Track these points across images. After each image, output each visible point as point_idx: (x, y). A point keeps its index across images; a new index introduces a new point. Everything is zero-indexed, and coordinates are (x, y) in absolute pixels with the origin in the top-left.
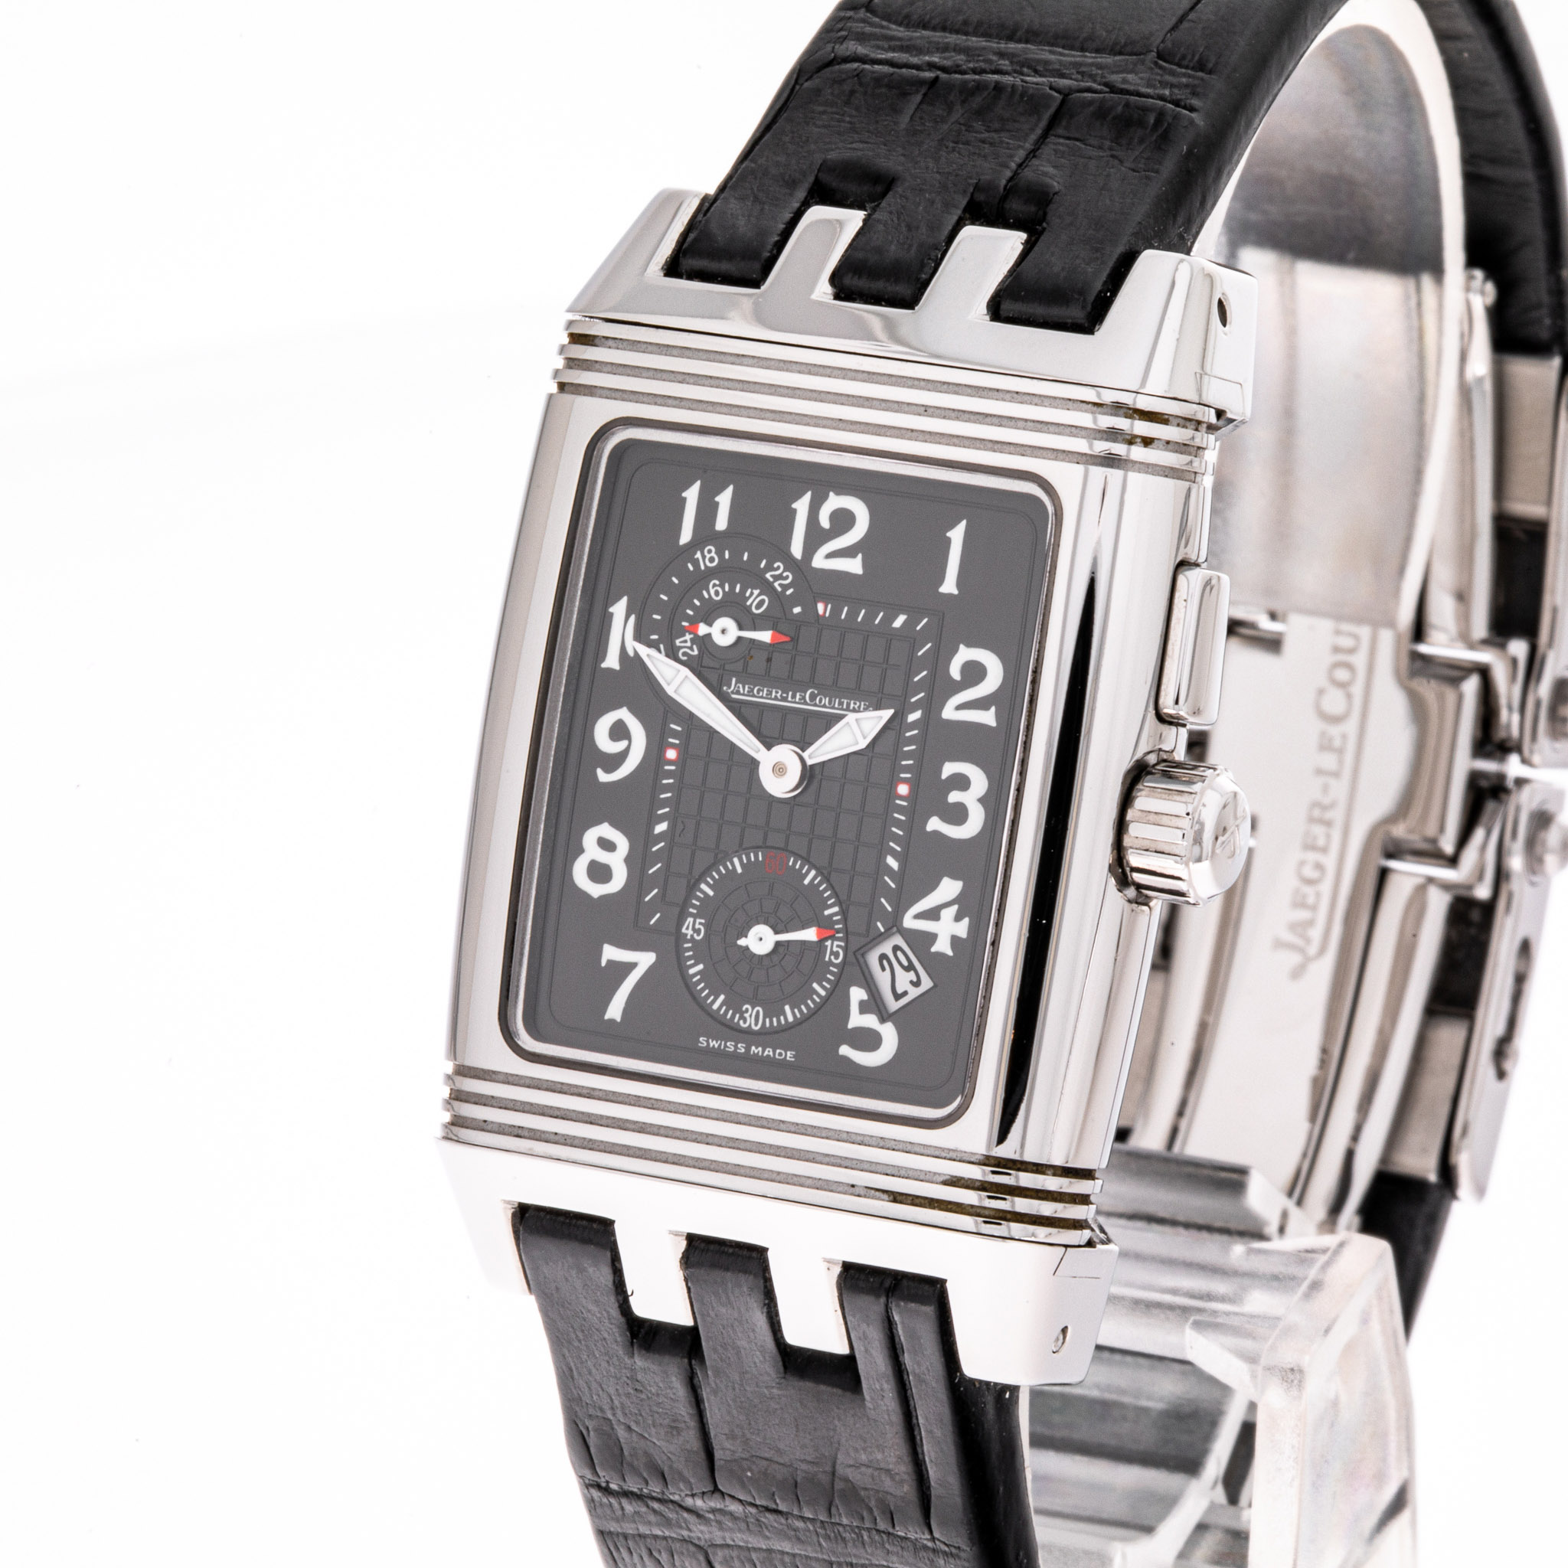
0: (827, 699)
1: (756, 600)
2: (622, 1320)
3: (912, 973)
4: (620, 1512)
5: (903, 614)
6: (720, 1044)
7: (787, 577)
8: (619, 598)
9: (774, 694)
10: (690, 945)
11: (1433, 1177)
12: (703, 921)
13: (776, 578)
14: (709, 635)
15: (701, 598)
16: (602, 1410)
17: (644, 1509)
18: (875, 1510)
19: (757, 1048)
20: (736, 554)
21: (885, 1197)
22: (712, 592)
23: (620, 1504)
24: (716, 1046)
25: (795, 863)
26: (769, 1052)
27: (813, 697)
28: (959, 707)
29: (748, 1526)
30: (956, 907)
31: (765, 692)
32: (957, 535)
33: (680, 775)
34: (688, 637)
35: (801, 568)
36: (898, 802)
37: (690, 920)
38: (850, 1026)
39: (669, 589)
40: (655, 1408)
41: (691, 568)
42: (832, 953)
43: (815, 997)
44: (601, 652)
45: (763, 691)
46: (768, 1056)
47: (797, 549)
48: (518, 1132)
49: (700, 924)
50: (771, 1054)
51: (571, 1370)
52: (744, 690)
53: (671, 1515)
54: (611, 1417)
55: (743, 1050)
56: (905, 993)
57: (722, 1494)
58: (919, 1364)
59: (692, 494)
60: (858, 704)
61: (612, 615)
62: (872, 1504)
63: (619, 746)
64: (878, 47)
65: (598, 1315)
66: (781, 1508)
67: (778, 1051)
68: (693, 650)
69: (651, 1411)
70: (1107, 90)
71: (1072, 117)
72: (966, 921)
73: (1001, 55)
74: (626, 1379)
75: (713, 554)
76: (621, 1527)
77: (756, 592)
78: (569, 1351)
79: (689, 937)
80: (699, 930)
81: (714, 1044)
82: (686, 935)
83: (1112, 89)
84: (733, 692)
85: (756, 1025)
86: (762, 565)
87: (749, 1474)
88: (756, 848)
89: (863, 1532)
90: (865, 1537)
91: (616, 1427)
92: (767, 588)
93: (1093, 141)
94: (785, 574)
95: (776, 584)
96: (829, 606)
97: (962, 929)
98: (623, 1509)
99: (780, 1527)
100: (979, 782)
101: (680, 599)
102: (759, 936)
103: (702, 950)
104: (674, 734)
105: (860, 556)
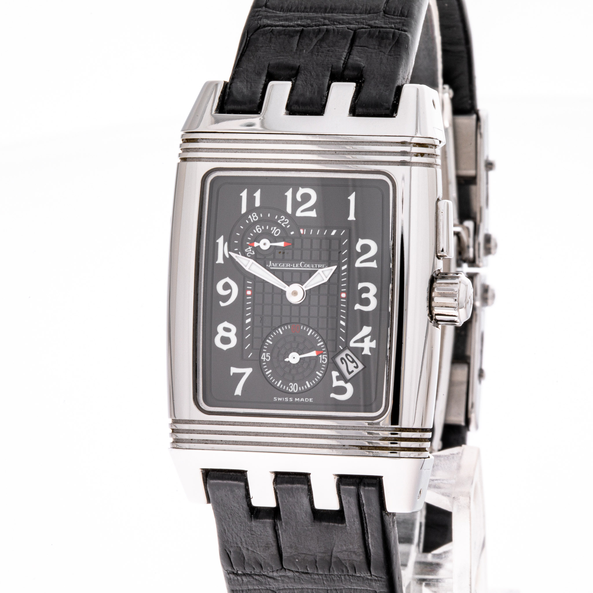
0: (309, 265)
1: (275, 231)
2: (248, 508)
3: (355, 363)
4: (242, 582)
5: (335, 230)
6: (282, 399)
7: (287, 221)
8: (220, 237)
10: (265, 363)
11: (463, 423)
12: (269, 354)
13: (282, 222)
14: (259, 246)
15: (253, 233)
16: (237, 543)
17: (252, 579)
18: (348, 567)
19: (297, 399)
20: (265, 215)
21: (357, 448)
22: (257, 230)
23: (242, 579)
24: (281, 400)
25: (303, 328)
26: (302, 400)
27: (303, 265)
28: (361, 262)
29: (295, 580)
30: (370, 337)
31: (284, 265)
32: (352, 198)
33: (253, 300)
34: (250, 248)
35: (292, 217)
36: (342, 300)
37: (264, 354)
38: (334, 386)
39: (239, 230)
40: (259, 540)
41: (247, 222)
42: (322, 360)
43: (318, 377)
44: (215, 257)
45: (283, 265)
46: (302, 401)
47: (289, 210)
48: (206, 442)
49: (268, 355)
50: (303, 400)
51: (225, 530)
52: (275, 265)
53: (263, 581)
54: (240, 546)
55: (292, 400)
56: (353, 371)
57: (285, 569)
58: (370, 510)
59: (244, 194)
60: (321, 265)
61: (218, 243)
62: (347, 565)
63: (228, 292)
64: (275, 20)
65: (238, 508)
66: (309, 572)
67: (306, 399)
68: (252, 253)
69: (257, 541)
70: (370, 27)
71: (360, 38)
72: (375, 341)
73: (324, 18)
74: (248, 531)
75: (256, 216)
76: (242, 588)
77: (275, 228)
78: (225, 523)
79: (264, 360)
80: (268, 357)
81: (280, 399)
82: (263, 360)
83: (372, 27)
84: (270, 267)
85: (295, 390)
86: (276, 218)
87: (297, 560)
88: (287, 324)
89: (342, 576)
90: (343, 578)
91: (242, 549)
92: (279, 226)
93: (371, 47)
94: (286, 220)
95: (283, 224)
96: (305, 230)
97: (373, 345)
98: (243, 580)
99: (308, 579)
100: (373, 289)
101: (245, 234)
102: (294, 356)
103: (270, 365)
104: (249, 285)
105: (315, 210)
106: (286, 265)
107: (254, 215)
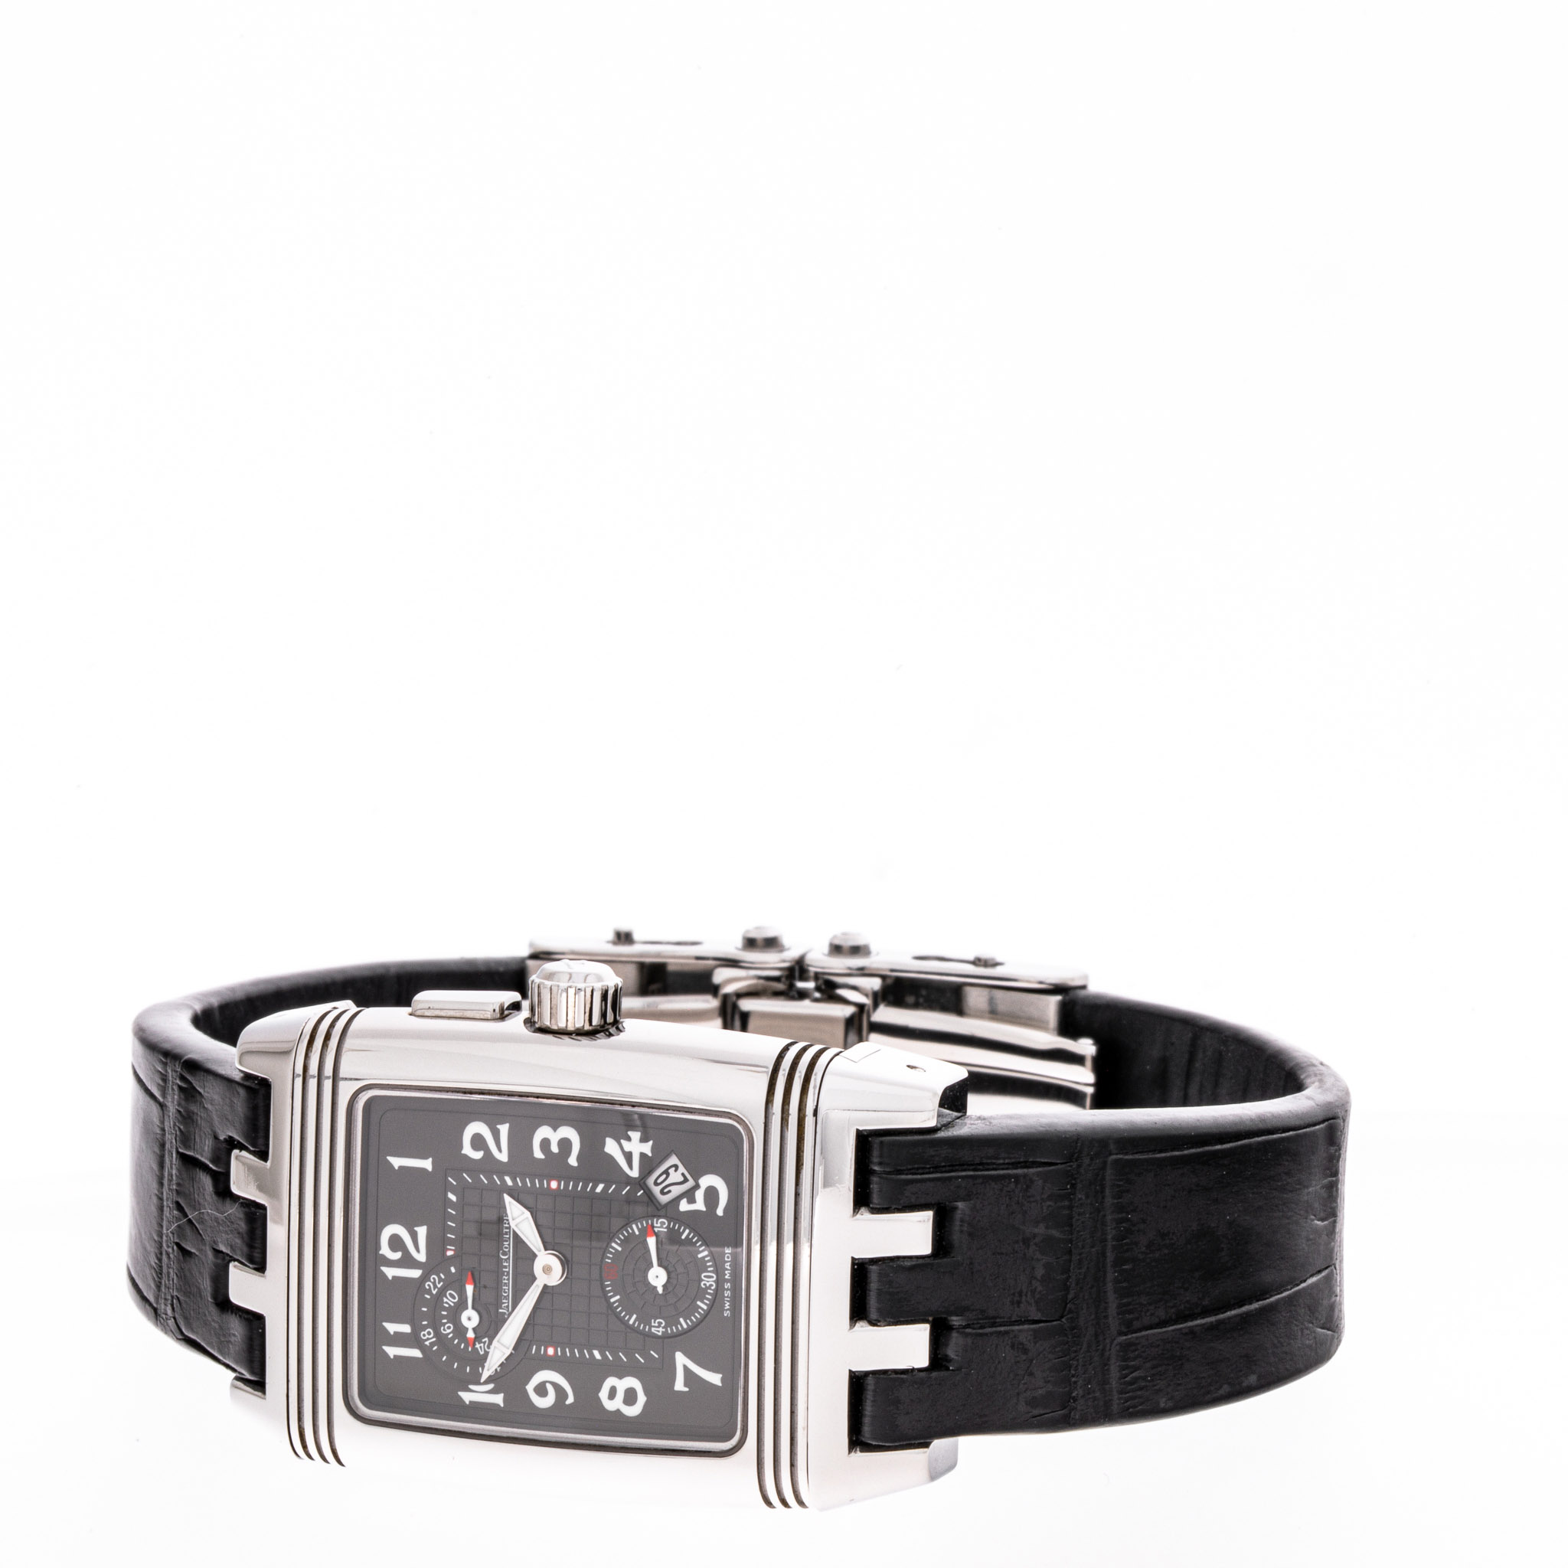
1: (450, 1300)
2: (934, 1376)
3: (670, 1171)
5: (448, 1195)
6: (727, 1301)
7: (434, 1278)
8: (460, 1399)
9: (506, 1281)
10: (669, 1329)
12: (653, 1321)
13: (435, 1286)
14: (474, 1329)
15: (453, 1339)
18: (1059, 1204)
20: (424, 1316)
22: (448, 1331)
24: (728, 1304)
25: (609, 1258)
26: (727, 1266)
27: (505, 1254)
28: (500, 1151)
30: (622, 1141)
32: (397, 1162)
33: (563, 1344)
34: (477, 1345)
35: (428, 1269)
36: (562, 1188)
37: (653, 1330)
38: (704, 1209)
39: (450, 1363)
41: (435, 1348)
42: (661, 1227)
43: (690, 1237)
44: (493, 1406)
46: (730, 1266)
47: (416, 1273)
49: (655, 1322)
50: (728, 1264)
52: (505, 1303)
55: (729, 1284)
56: (683, 1174)
59: (392, 1351)
61: (471, 1402)
62: (1053, 1204)
63: (550, 1388)
65: (936, 1393)
67: (726, 1259)
68: (485, 1342)
72: (630, 1133)
75: (426, 1333)
77: (445, 1300)
79: (664, 1330)
80: (658, 1323)
82: (663, 1332)
85: (713, 1277)
86: (429, 1297)
88: (603, 1287)
92: (442, 1292)
94: (432, 1280)
95: (439, 1286)
96: (448, 1247)
97: (635, 1135)
100: (543, 1132)
101: (454, 1353)
102: (655, 1279)
103: (672, 1321)
104: (538, 1350)
105: (415, 1228)
106: (505, 1283)
107: (424, 1335)
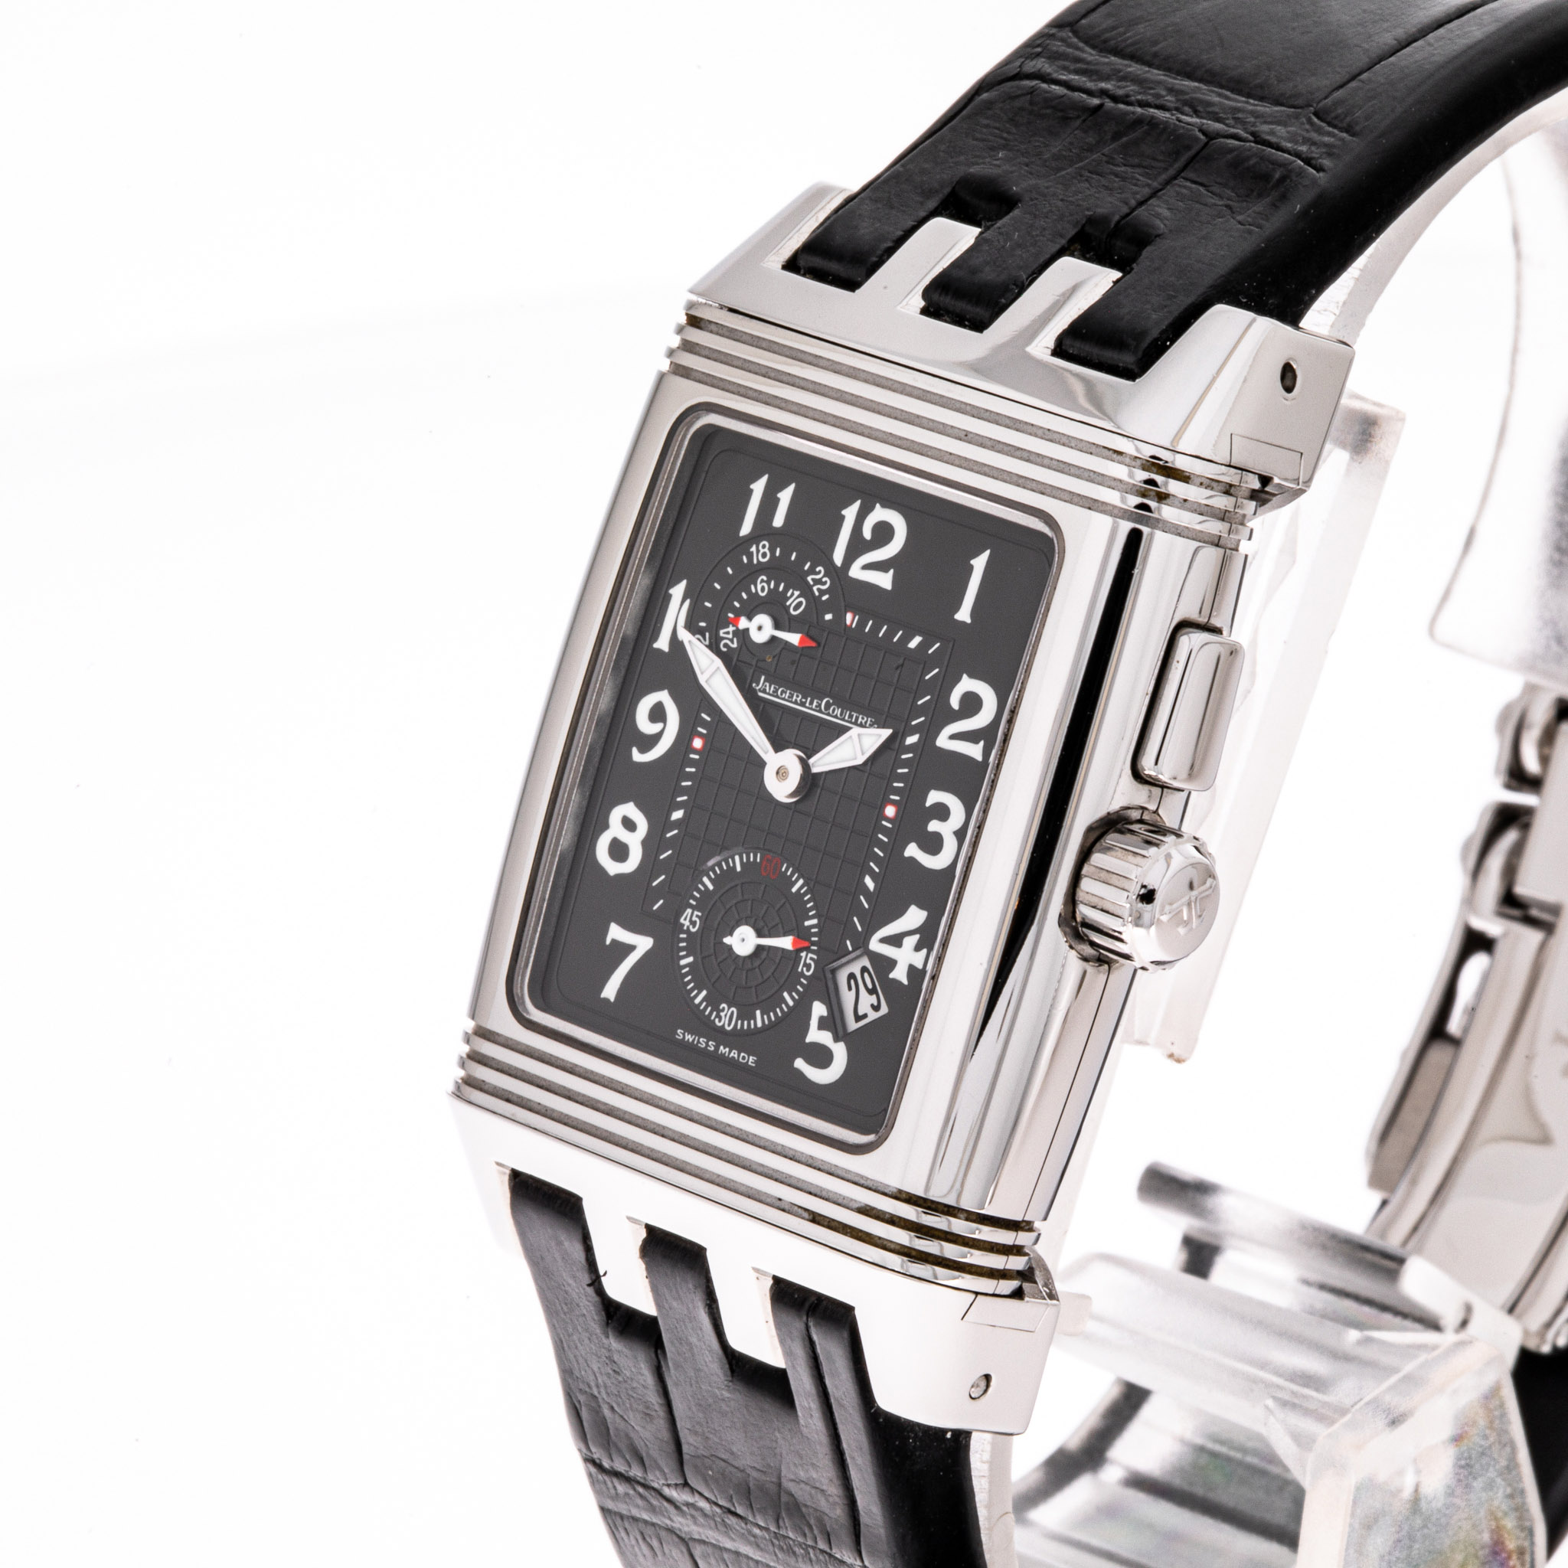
0: (840, 710)
1: (795, 602)
2: (597, 1299)
3: (874, 996)
4: (614, 1491)
5: (920, 636)
6: (694, 1039)
7: (825, 583)
8: (679, 582)
9: (795, 697)
10: (685, 936)
12: (700, 914)
13: (816, 582)
14: (747, 630)
15: (749, 592)
16: (590, 1387)
17: (631, 1492)
18: (814, 1528)
19: (724, 1048)
20: (786, 553)
21: (806, 1215)
22: (759, 587)
23: (613, 1483)
24: (691, 1040)
25: (787, 869)
26: (734, 1054)
27: (828, 706)
28: (953, 737)
29: (716, 1525)
30: (917, 937)
31: (788, 694)
32: (979, 563)
33: (702, 765)
34: (731, 629)
35: (838, 575)
36: (884, 823)
37: (689, 911)
38: (808, 1039)
39: (723, 578)
40: (631, 1393)
41: (745, 560)
42: (805, 964)
43: (783, 1006)
44: (655, 635)
45: (786, 693)
46: (733, 1057)
47: (838, 557)
49: (697, 916)
50: (736, 1056)
52: (770, 689)
53: (655, 1502)
54: (596, 1393)
55: (712, 1049)
56: (865, 1016)
57: (692, 1488)
58: (837, 1388)
59: (759, 487)
60: (865, 719)
61: (671, 596)
62: (812, 1522)
63: (656, 728)
64: (1065, 68)
65: (576, 1290)
66: (739, 1512)
67: (742, 1054)
68: (733, 642)
69: (628, 1394)
70: (1251, 138)
71: (1207, 161)
72: (924, 952)
73: (1171, 90)
74: (605, 1359)
75: (766, 550)
76: (617, 1507)
77: (797, 593)
79: (685, 928)
80: (695, 922)
81: (689, 1038)
82: (684, 925)
83: (1258, 139)
84: (760, 690)
85: (729, 1025)
86: (806, 568)
87: (710, 1473)
88: (755, 849)
89: (809, 1549)
90: (812, 1555)
91: (602, 1405)
92: (806, 591)
93: (1216, 189)
94: (824, 580)
95: (815, 588)
96: (857, 618)
97: (919, 959)
98: (615, 1487)
99: (743, 1531)
100: (957, 814)
101: (732, 592)
102: (742, 936)
103: (695, 943)
104: (703, 723)
105: (892, 571)
106: (792, 697)
